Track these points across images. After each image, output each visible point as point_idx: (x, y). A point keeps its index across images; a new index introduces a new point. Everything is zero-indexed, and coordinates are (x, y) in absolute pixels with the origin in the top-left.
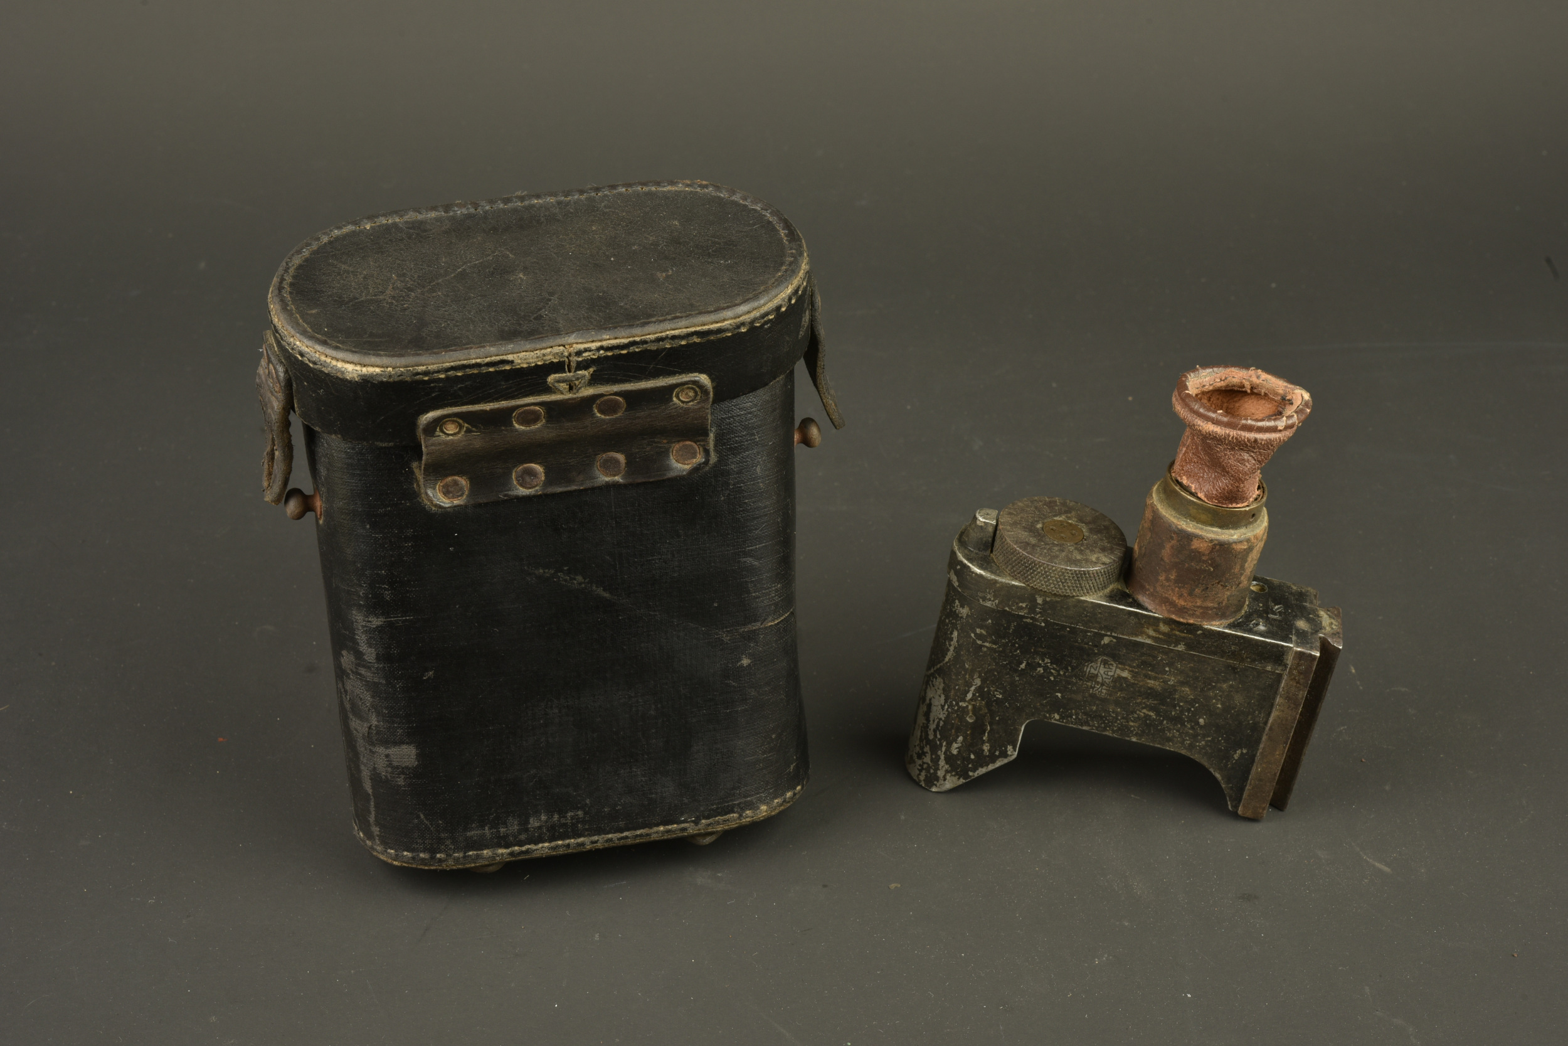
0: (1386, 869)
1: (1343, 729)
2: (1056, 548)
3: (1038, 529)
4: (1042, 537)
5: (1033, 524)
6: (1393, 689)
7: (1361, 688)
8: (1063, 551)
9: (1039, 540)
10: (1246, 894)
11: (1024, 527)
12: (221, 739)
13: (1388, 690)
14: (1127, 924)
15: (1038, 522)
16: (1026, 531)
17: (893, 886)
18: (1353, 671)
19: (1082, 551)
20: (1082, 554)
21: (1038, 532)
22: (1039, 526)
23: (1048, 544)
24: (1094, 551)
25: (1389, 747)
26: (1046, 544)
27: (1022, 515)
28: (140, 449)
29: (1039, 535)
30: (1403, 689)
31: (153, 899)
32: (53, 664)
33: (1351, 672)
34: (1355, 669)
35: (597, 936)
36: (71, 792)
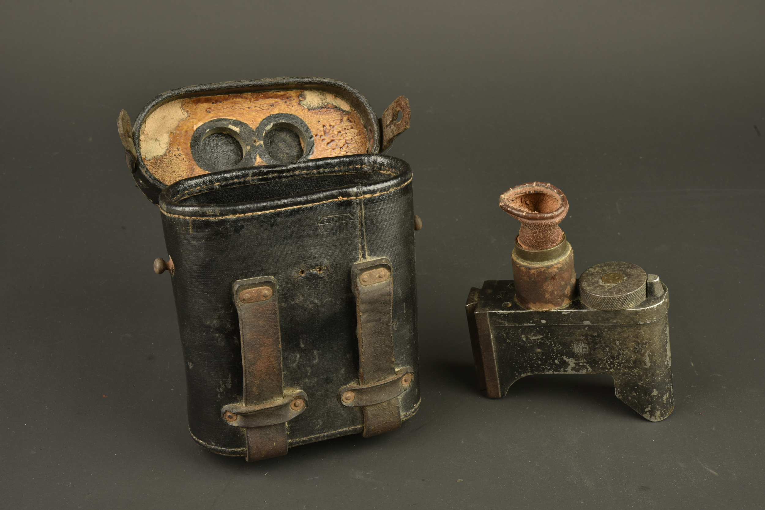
0: (715, 473)
1: (689, 397)
2: (616, 269)
3: (626, 276)
4: (624, 273)
5: (629, 278)
6: (713, 375)
7: (697, 374)
8: (613, 269)
9: (625, 271)
10: (643, 487)
11: (633, 276)
12: (104, 396)
13: (711, 376)
14: (582, 503)
15: (626, 280)
16: (632, 274)
17: (459, 480)
18: (693, 365)
19: (603, 271)
20: (603, 269)
21: (626, 275)
22: (625, 278)
23: (621, 270)
24: (597, 272)
25: (713, 407)
26: (622, 270)
27: (634, 282)
28: (59, 237)
29: (625, 274)
30: (719, 375)
31: (70, 484)
32: (16, 353)
33: (691, 366)
34: (693, 364)
35: (304, 507)
36: (26, 424)
